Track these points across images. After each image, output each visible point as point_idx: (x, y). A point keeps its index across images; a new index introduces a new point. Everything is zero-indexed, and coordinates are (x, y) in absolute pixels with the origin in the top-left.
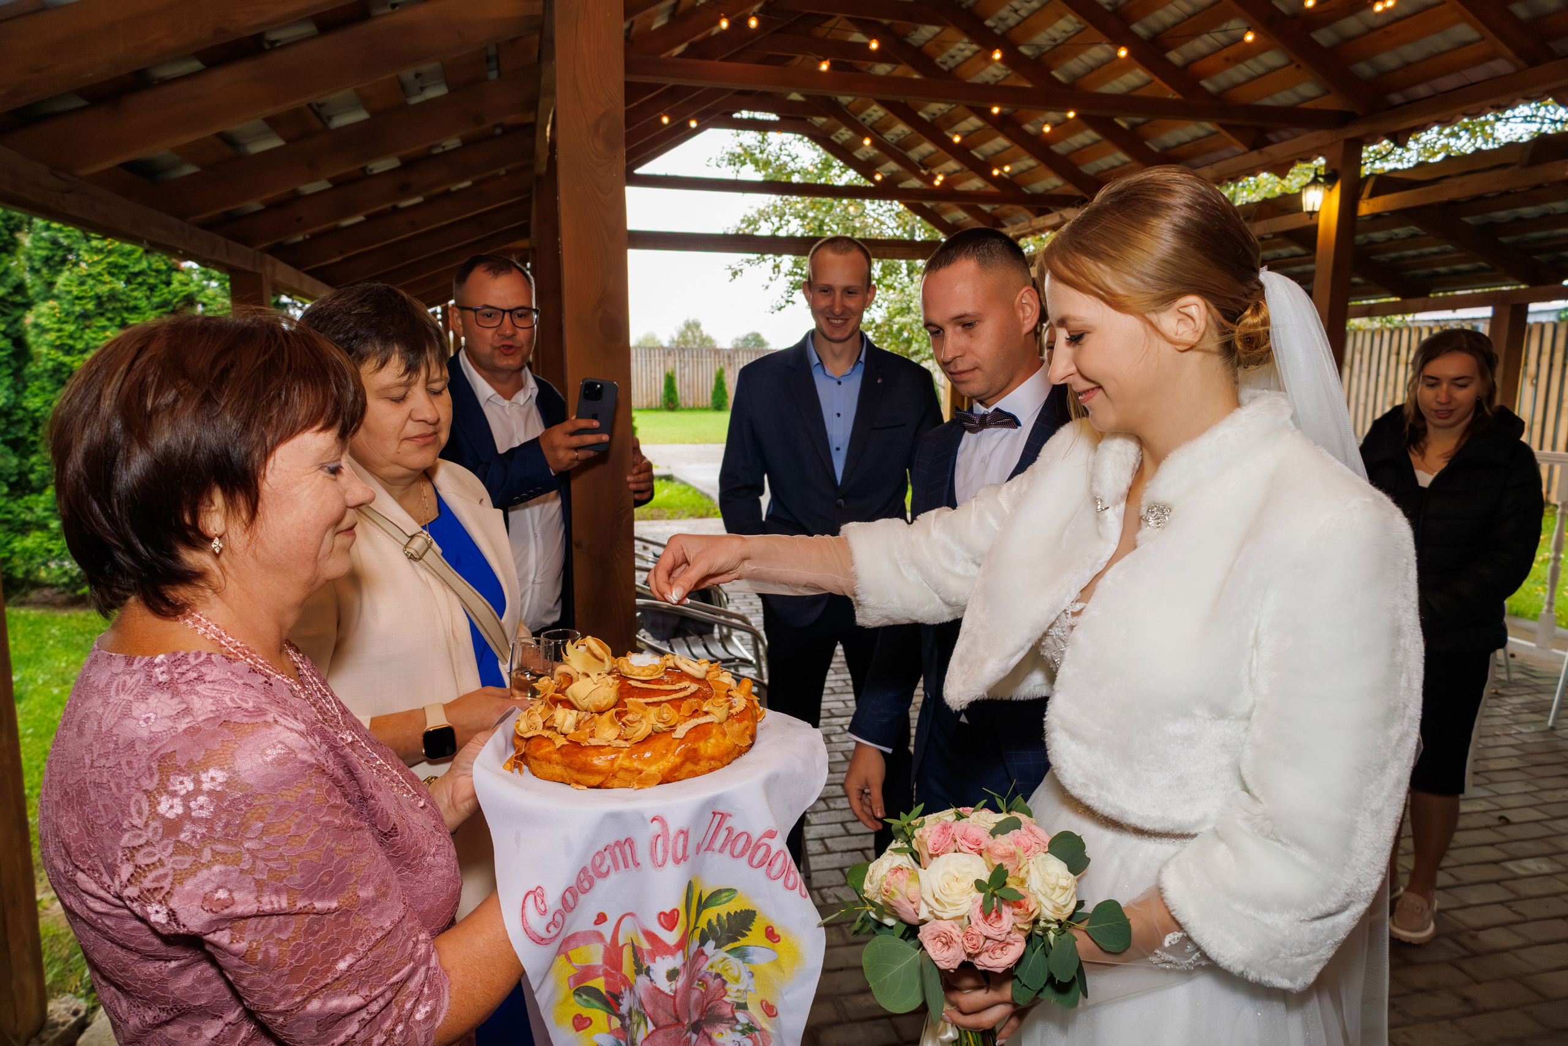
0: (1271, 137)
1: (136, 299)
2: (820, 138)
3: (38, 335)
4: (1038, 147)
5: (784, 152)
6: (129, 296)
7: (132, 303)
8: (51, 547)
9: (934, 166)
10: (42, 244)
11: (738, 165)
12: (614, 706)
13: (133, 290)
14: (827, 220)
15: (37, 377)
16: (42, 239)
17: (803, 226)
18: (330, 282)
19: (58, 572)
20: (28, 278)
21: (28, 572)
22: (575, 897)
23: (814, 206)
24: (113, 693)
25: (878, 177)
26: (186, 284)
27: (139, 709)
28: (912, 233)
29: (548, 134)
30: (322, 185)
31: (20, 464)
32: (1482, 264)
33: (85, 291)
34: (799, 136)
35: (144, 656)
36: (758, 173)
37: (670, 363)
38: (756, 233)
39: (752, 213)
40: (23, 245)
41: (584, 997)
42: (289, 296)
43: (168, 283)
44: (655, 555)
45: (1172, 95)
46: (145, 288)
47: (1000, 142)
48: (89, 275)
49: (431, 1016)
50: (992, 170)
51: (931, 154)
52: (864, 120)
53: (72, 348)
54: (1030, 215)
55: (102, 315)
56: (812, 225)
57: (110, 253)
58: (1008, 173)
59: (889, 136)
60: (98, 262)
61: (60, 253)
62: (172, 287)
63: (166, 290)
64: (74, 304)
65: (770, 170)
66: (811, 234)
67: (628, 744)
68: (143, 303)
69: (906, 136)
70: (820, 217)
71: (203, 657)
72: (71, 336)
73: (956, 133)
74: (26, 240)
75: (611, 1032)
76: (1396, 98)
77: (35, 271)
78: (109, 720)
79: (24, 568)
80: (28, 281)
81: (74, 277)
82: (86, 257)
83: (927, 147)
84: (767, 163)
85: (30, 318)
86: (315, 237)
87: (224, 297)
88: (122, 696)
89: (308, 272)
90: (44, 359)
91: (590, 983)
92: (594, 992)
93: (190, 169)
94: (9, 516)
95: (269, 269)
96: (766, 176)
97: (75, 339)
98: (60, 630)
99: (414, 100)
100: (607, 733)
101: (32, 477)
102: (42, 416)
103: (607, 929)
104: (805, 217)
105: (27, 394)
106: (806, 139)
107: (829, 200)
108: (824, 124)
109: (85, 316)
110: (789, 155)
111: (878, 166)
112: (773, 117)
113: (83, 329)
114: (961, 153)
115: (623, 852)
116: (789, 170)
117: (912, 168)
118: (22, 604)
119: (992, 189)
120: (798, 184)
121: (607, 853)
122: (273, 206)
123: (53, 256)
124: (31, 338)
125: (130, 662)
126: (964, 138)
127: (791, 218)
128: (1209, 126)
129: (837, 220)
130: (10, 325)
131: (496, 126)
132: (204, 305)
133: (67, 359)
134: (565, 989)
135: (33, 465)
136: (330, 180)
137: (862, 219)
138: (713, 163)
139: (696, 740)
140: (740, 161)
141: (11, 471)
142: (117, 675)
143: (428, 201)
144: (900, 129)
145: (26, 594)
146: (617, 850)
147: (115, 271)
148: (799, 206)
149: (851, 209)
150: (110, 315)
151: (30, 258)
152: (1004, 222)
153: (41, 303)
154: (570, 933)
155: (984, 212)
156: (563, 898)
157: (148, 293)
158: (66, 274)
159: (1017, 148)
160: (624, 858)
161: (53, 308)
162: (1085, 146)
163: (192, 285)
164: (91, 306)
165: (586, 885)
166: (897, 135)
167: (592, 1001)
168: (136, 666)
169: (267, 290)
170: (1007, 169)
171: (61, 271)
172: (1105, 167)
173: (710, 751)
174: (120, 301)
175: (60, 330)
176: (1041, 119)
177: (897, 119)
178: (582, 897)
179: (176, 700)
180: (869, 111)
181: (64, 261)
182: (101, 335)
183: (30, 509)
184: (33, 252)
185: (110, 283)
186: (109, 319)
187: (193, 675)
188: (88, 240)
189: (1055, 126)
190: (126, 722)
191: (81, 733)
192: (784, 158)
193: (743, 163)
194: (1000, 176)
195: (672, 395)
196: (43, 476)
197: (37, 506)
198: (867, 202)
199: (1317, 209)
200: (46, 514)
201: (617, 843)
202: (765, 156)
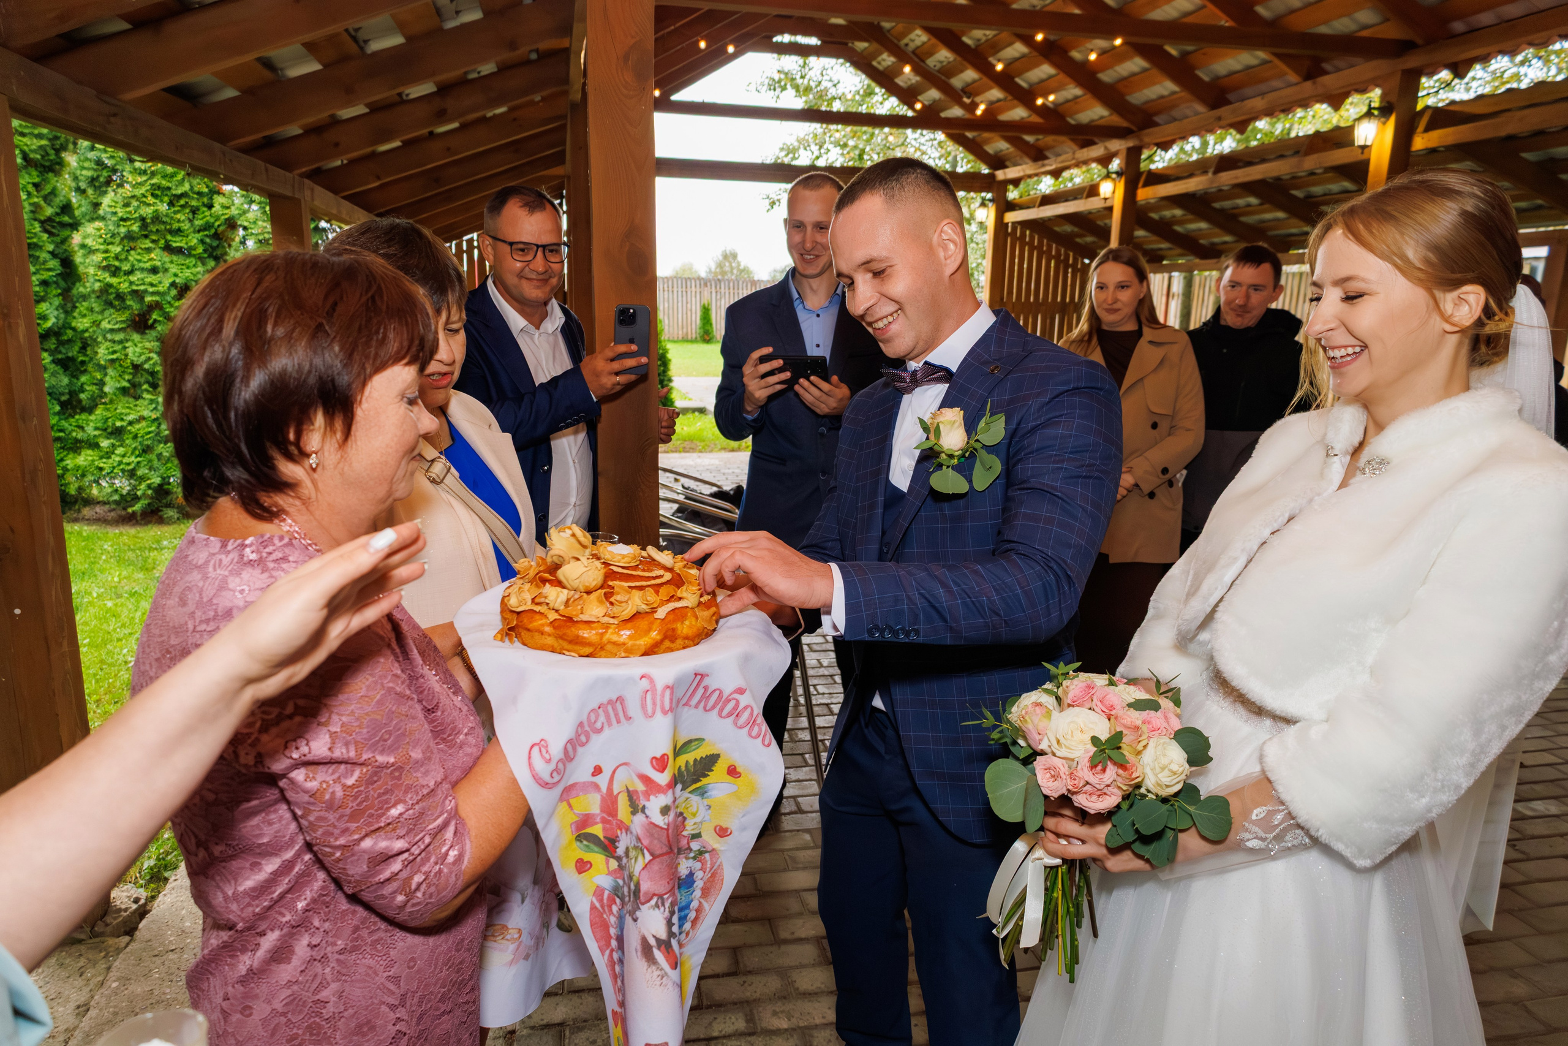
0: (1327, 66)
1: (179, 221)
2: (862, 64)
3: (85, 256)
4: (1085, 75)
5: (826, 77)
6: (172, 218)
7: (175, 226)
8: (102, 465)
9: (978, 94)
10: (86, 164)
11: (778, 90)
12: (602, 587)
13: (176, 212)
14: (868, 149)
15: (84, 297)
16: (87, 159)
17: (842, 154)
18: (367, 208)
19: (110, 490)
20: (74, 199)
21: (80, 489)
22: (575, 750)
23: (854, 135)
24: (211, 569)
25: (918, 106)
26: (228, 208)
27: (234, 583)
28: (955, 163)
29: (582, 61)
30: (360, 110)
31: (71, 383)
32: (1539, 202)
33: (130, 212)
34: (841, 61)
35: (236, 539)
36: (798, 99)
37: (706, 293)
38: (795, 163)
39: (792, 141)
40: (69, 164)
41: (585, 842)
42: (327, 222)
43: (210, 206)
44: (683, 487)
45: (1225, 22)
46: (187, 211)
47: (1046, 70)
48: (133, 197)
49: (459, 858)
50: (1035, 99)
51: (974, 81)
52: (907, 45)
53: (118, 269)
54: (1075, 147)
55: (146, 236)
56: (852, 155)
57: (153, 174)
58: (1053, 102)
59: (931, 62)
60: (141, 184)
61: (105, 174)
62: (214, 209)
63: (207, 213)
64: (119, 226)
65: (811, 96)
66: (851, 164)
67: (615, 621)
68: (186, 226)
69: (949, 63)
70: (861, 146)
71: (286, 540)
72: (117, 258)
73: (999, 60)
74: (71, 160)
75: (610, 873)
76: (1458, 26)
77: (81, 191)
78: (209, 592)
79: (76, 485)
80: (74, 200)
81: (119, 198)
82: (130, 179)
83: (970, 75)
84: (808, 89)
85: (77, 238)
86: (352, 162)
87: (264, 221)
88: (218, 571)
89: (344, 198)
90: (92, 280)
91: (589, 830)
92: (592, 839)
93: (230, 93)
94: (62, 434)
95: (308, 193)
96: (806, 102)
97: (121, 261)
98: (112, 546)
99: (450, 25)
100: (594, 610)
101: (82, 396)
102: (91, 337)
103: (603, 780)
104: (845, 145)
105: (75, 314)
106: (848, 64)
107: (869, 129)
108: (866, 48)
109: (130, 237)
110: (831, 80)
111: (920, 93)
112: (814, 41)
113: (128, 251)
114: (1005, 81)
115: (614, 709)
116: (830, 96)
117: (954, 95)
118: (76, 520)
119: (1036, 119)
120: (838, 113)
121: (600, 711)
122: (313, 131)
123: (98, 176)
124: (78, 259)
125: (224, 545)
126: (1007, 66)
127: (831, 147)
128: (1262, 55)
129: (878, 149)
130: (57, 245)
131: (531, 51)
132: (245, 228)
133: (114, 281)
134: (569, 835)
135: (82, 384)
136: (367, 105)
137: (903, 148)
138: (753, 87)
139: (675, 621)
140: (781, 87)
141: (61, 390)
142: (214, 554)
143: (463, 127)
144: (944, 55)
145: (79, 511)
146: (610, 708)
147: (159, 193)
148: (837, 135)
149: (891, 138)
150: (154, 237)
151: (76, 179)
152: (1048, 154)
153: (87, 224)
154: (571, 782)
155: (1027, 143)
156: (565, 748)
157: (191, 216)
158: (111, 195)
159: (1062, 77)
160: (616, 715)
161: (99, 230)
162: (1134, 75)
163: (233, 208)
164: (135, 228)
165: (583, 738)
166: (941, 62)
167: (592, 846)
168: (230, 547)
169: (306, 215)
170: (1052, 98)
171: (106, 192)
172: (1154, 96)
173: (685, 631)
174: (164, 223)
175: (106, 251)
176: (1089, 45)
177: (940, 45)
178: (580, 750)
179: (266, 575)
180: (912, 36)
181: (109, 181)
182: (146, 257)
183: (82, 428)
184: (78, 172)
185: (154, 204)
186: (153, 241)
187: (278, 555)
188: (132, 161)
189: (1102, 53)
190: (224, 593)
191: (183, 602)
192: (825, 84)
193: (784, 88)
194: (1044, 105)
195: (708, 327)
196: (92, 396)
197: (88, 425)
198: (909, 131)
199: (1369, 143)
200: (97, 433)
201: (610, 702)
202: (806, 81)
